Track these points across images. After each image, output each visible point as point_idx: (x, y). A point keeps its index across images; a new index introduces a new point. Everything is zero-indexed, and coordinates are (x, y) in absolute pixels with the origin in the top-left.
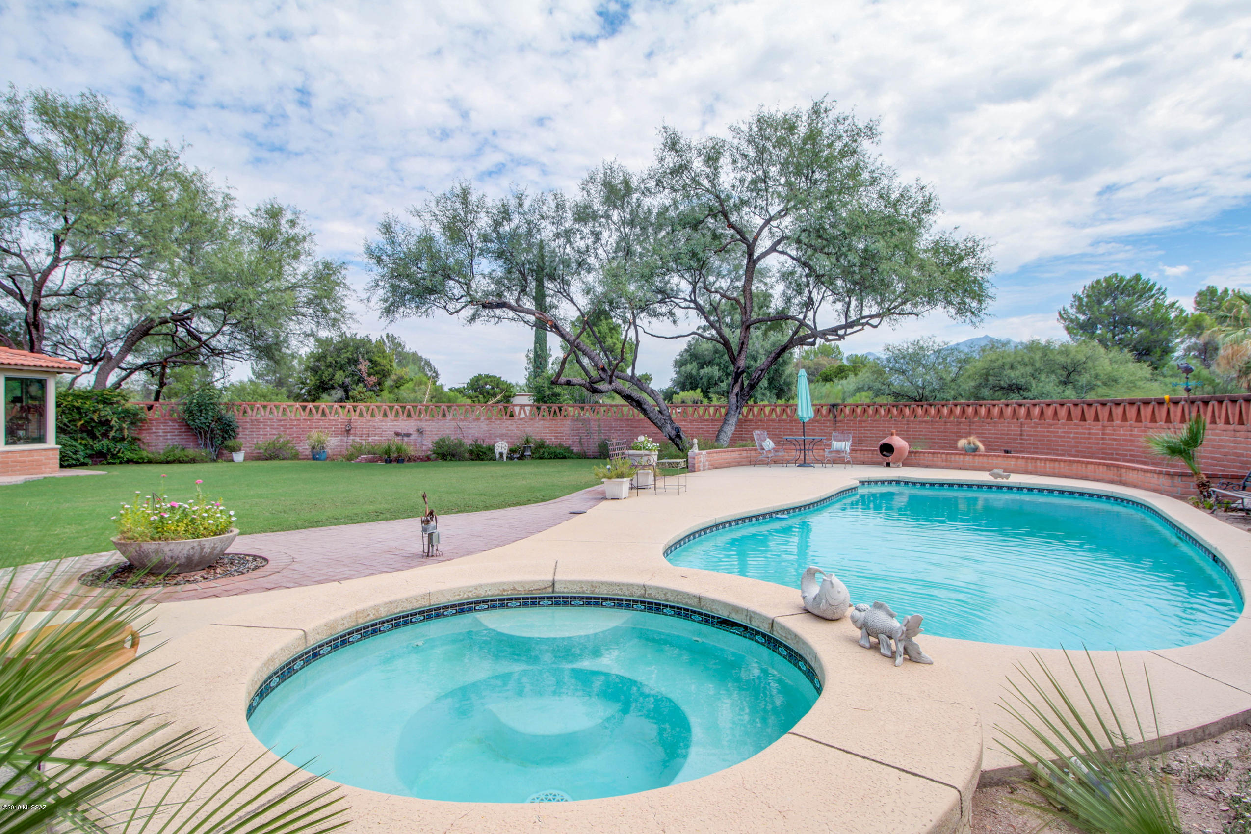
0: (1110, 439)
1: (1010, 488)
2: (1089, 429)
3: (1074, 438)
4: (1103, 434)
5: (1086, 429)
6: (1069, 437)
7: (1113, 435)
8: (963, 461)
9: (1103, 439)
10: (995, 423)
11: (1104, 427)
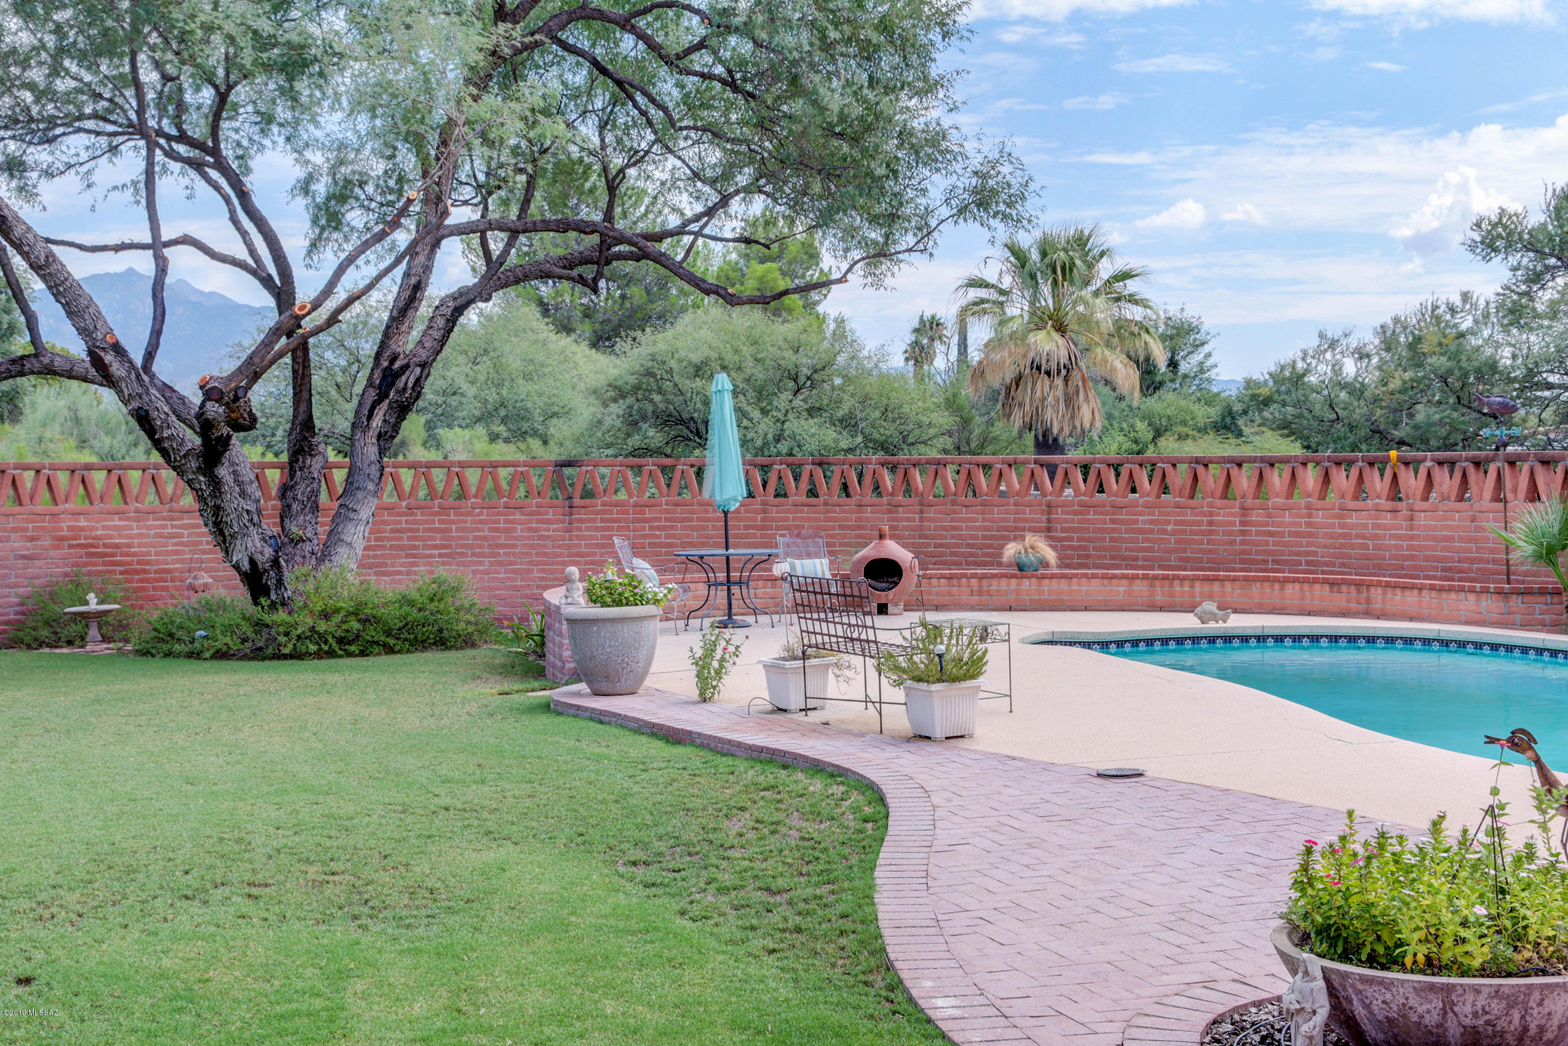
0: (1258, 533)
1: (1228, 639)
2: (1211, 514)
3: (1174, 532)
4: (1242, 523)
5: (1203, 514)
6: (1165, 532)
7: (1267, 524)
8: (1018, 592)
9: (1243, 533)
10: (984, 504)
11: (1244, 509)
